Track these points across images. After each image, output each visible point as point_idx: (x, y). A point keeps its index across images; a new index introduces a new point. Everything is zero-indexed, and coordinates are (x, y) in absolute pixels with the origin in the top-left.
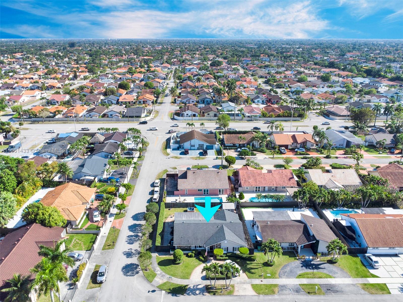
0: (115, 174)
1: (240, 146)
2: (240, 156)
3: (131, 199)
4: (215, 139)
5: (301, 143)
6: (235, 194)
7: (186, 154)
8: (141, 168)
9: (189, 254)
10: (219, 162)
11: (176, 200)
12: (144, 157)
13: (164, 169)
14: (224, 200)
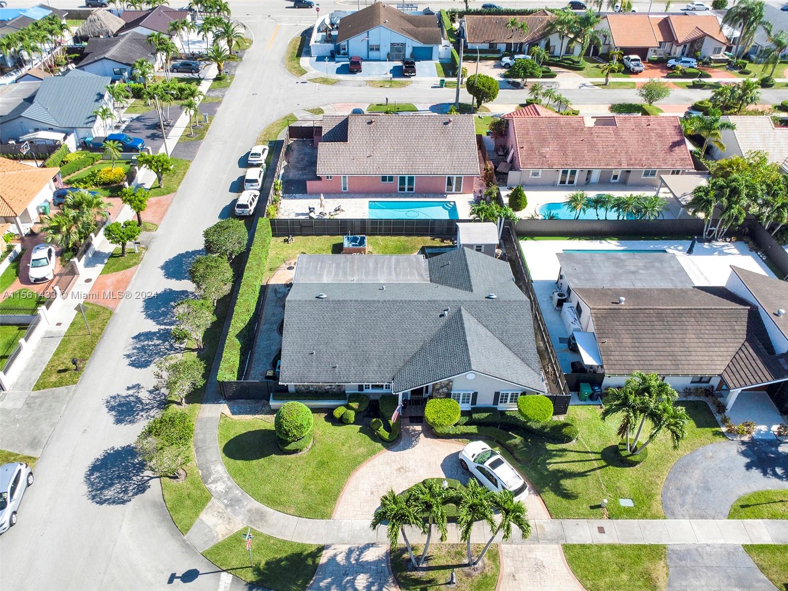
0: (137, 125)
1: (511, 51)
2: (511, 80)
3: (169, 205)
4: (439, 29)
5: (684, 44)
6: (499, 194)
7: (352, 72)
8: (219, 109)
9: (338, 413)
10: (447, 96)
11: (311, 210)
12: (232, 79)
13: (286, 112)
14: (464, 210)
